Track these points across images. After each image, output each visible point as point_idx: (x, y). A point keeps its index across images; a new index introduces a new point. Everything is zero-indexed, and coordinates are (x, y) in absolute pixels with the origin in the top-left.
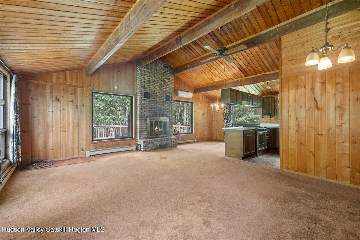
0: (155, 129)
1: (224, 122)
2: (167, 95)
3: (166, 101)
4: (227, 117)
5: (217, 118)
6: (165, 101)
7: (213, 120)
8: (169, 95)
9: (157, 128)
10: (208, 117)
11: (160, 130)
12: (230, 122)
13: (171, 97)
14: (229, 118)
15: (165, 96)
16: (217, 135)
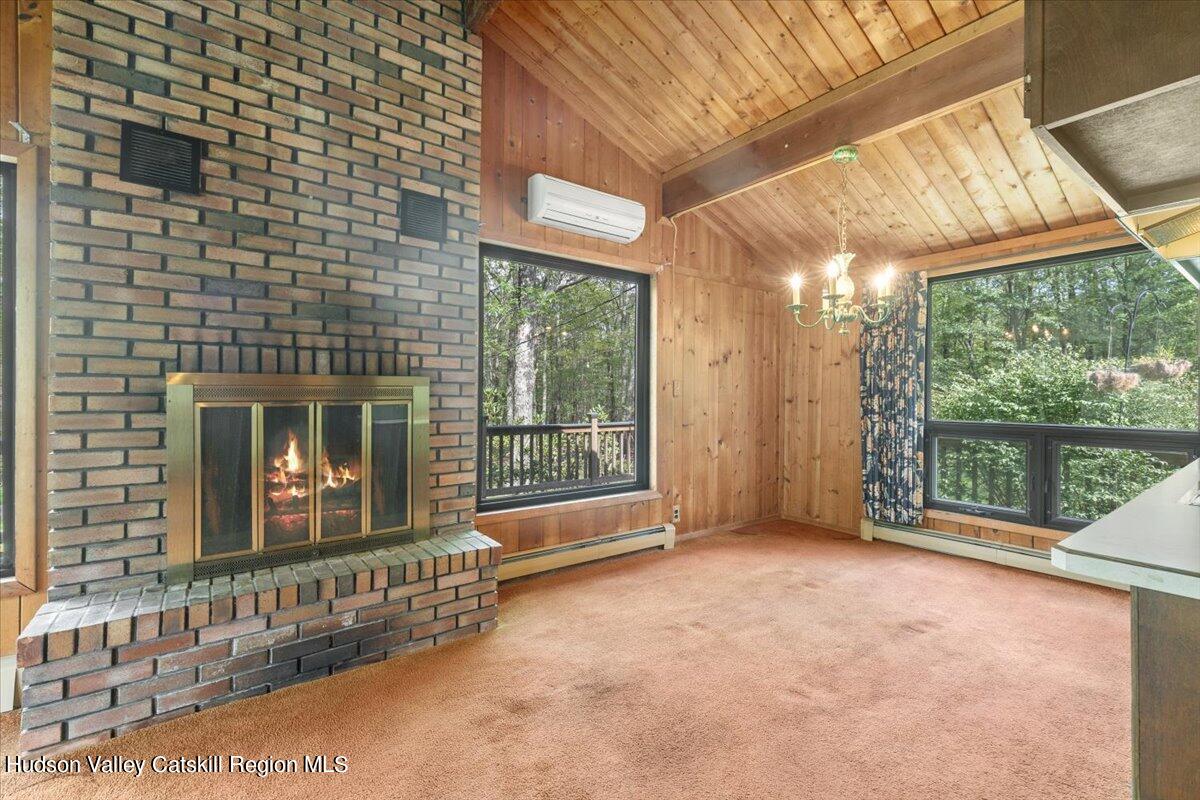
0: (269, 469)
1: (867, 411)
2: (409, 184)
3: (403, 239)
4: (891, 378)
5: (813, 385)
6: (390, 236)
7: (787, 395)
8: (433, 190)
9: (293, 461)
10: (751, 376)
11: (330, 483)
12: (908, 412)
13: (453, 209)
14: (904, 381)
15: (392, 194)
16: (810, 493)
